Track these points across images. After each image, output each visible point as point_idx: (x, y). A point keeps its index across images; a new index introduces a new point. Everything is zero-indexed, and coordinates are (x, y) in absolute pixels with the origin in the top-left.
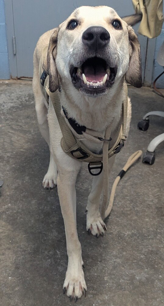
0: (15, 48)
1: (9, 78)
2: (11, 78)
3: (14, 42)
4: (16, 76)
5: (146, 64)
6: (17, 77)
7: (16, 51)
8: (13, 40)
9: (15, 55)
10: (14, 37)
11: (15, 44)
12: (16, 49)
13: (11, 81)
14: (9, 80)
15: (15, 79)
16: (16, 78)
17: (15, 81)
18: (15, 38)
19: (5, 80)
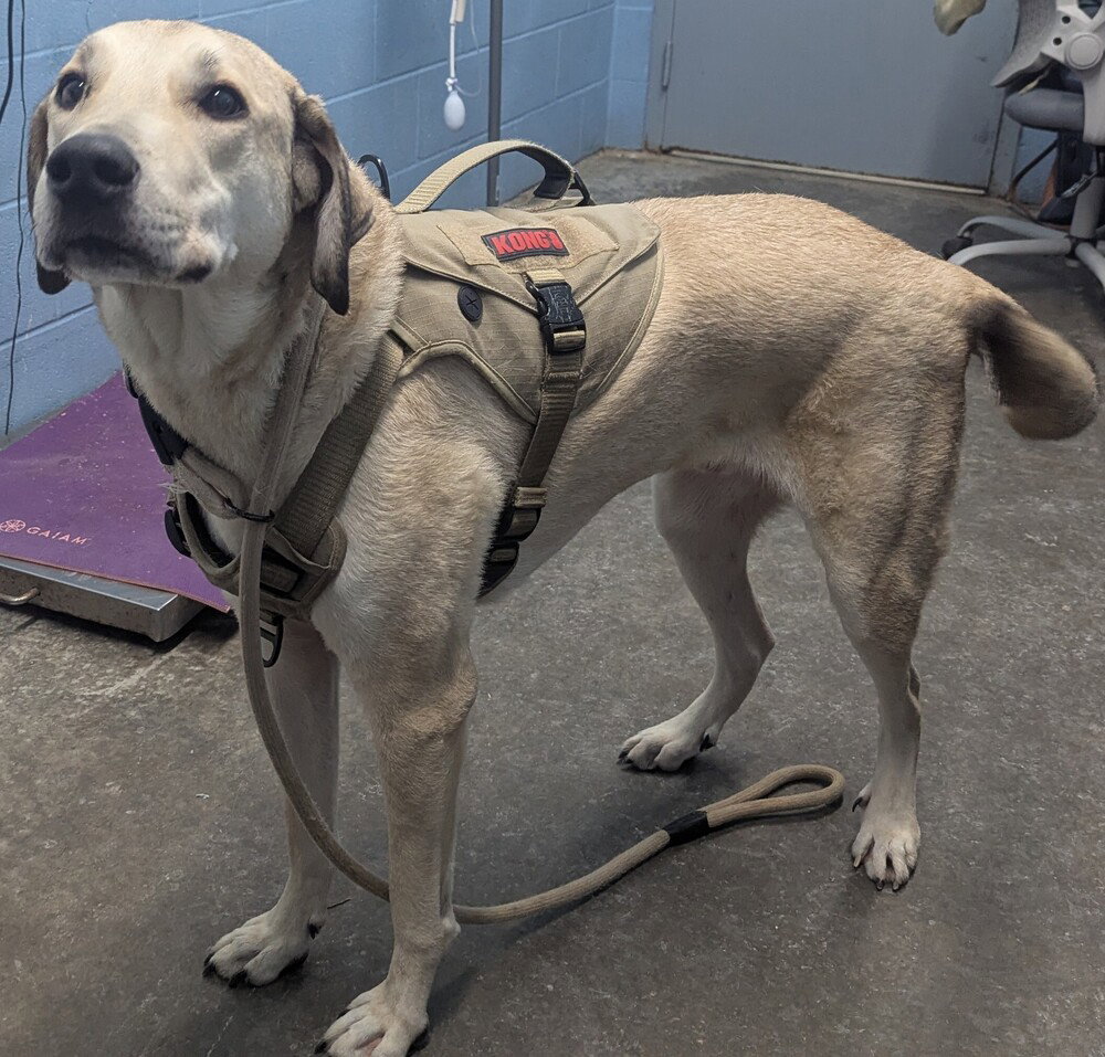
0: (667, 71)
1: (639, 147)
2: (646, 148)
3: (668, 55)
4: (658, 142)
5: (1000, 139)
6: (661, 147)
7: (669, 79)
8: (665, 51)
9: (665, 88)
10: (669, 43)
11: (671, 61)
12: (669, 74)
13: (644, 155)
14: (640, 151)
15: (656, 153)
16: (657, 149)
17: (654, 156)
18: (672, 46)
19: (631, 151)
